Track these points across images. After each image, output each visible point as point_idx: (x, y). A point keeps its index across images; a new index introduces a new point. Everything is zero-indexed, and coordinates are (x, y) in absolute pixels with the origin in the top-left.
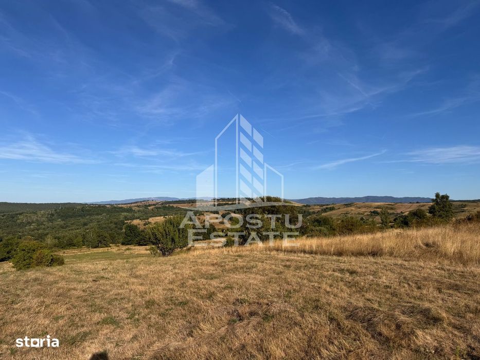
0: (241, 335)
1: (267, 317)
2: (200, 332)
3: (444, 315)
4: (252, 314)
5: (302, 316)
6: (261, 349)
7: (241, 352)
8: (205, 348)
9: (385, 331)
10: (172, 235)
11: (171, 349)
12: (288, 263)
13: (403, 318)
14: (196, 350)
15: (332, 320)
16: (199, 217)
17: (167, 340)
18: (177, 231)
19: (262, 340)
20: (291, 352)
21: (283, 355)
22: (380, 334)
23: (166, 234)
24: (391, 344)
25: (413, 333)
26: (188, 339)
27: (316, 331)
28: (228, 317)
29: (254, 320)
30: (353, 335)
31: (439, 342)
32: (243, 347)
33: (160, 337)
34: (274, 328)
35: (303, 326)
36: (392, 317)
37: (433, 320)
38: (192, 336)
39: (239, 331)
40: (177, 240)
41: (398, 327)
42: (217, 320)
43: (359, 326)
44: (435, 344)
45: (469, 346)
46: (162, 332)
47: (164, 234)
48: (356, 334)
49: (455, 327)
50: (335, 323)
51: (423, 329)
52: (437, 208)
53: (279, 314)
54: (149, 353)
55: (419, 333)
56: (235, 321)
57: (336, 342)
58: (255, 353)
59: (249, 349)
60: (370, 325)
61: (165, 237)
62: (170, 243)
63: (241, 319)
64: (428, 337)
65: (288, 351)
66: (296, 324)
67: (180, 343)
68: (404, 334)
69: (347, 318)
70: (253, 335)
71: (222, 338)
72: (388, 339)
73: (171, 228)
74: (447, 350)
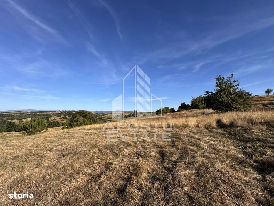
0: (63, 162)
1: (75, 154)
2: (42, 165)
3: (132, 143)
4: (69, 154)
5: (89, 151)
6: (71, 166)
7: (62, 169)
8: (44, 171)
9: (115, 151)
10: (35, 126)
11: (25, 176)
12: (87, 133)
13: (121, 146)
14: (39, 173)
15: (99, 150)
16: (51, 118)
17: (23, 173)
18: (38, 124)
19: (72, 163)
20: (83, 165)
21: (80, 166)
22: (114, 152)
23: (32, 126)
24: (117, 155)
25: (123, 150)
26: (35, 169)
27: (93, 155)
28: (58, 156)
29: (70, 156)
30: (106, 154)
31: (130, 152)
32: (63, 167)
33: (18, 172)
34: (78, 157)
35: (89, 154)
36: (118, 146)
37: (129, 145)
38: (38, 168)
39: (62, 161)
40: (37, 128)
41: (120, 149)
42: (53, 158)
43: (108, 151)
44: (129, 152)
45: (137, 151)
46: (20, 169)
47: (30, 126)
48: (107, 154)
49: (134, 147)
50: (100, 152)
51: (126, 148)
53: (81, 152)
54: (10, 181)
55: (125, 150)
56: (61, 158)
57: (100, 158)
58: (68, 168)
59: (65, 167)
60: (111, 150)
62: (33, 130)
63: (64, 156)
64: (127, 151)
65: (82, 164)
66: (86, 154)
67: (31, 172)
68: (121, 151)
69: (105, 149)
70: (68, 161)
71: (54, 166)
72: (116, 153)
73: (35, 123)
74: (132, 153)
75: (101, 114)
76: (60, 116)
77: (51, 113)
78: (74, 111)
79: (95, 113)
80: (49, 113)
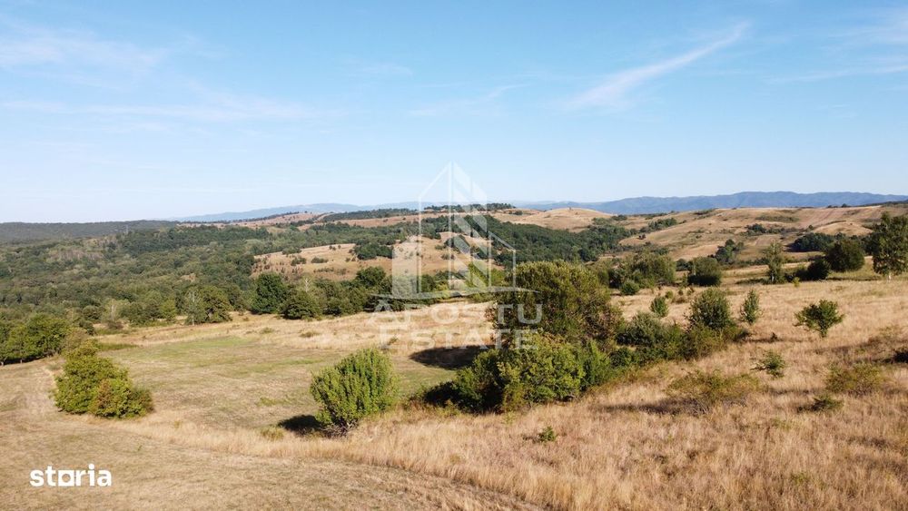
10: (357, 392)
18: (367, 384)
23: (347, 393)
40: (367, 401)
47: (343, 394)
61: (345, 399)
75: (641, 223)
79: (607, 216)
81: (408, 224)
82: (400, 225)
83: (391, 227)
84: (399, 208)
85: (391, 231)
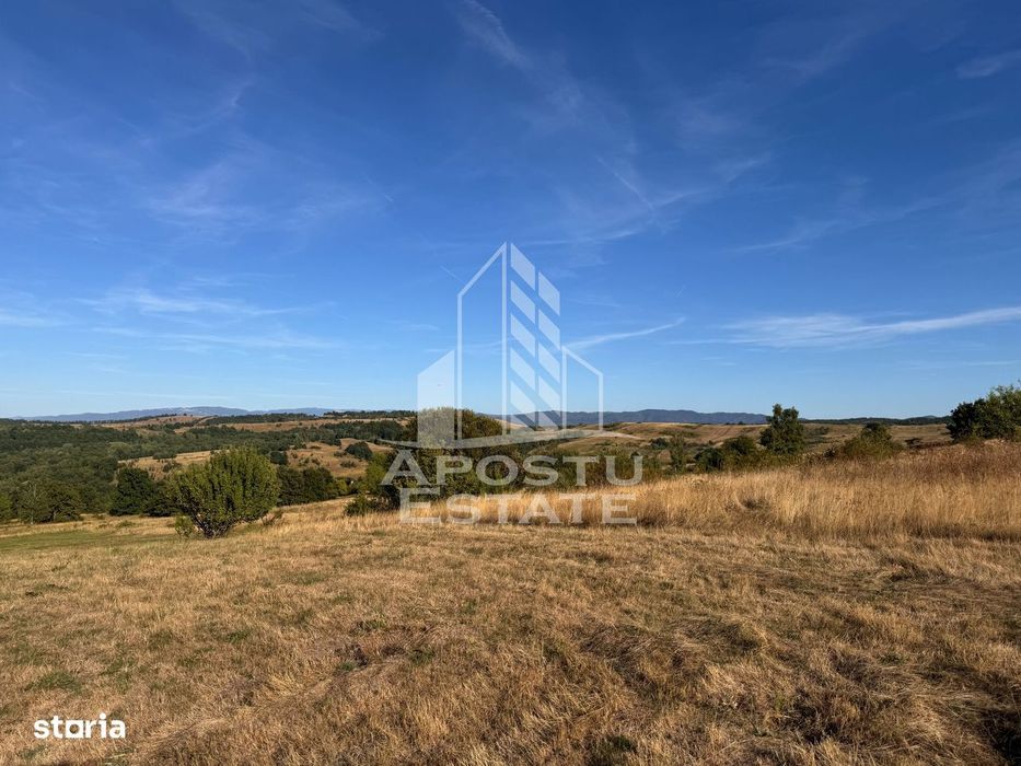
0: (360, 694)
1: (419, 656)
2: (269, 694)
3: (763, 635)
4: (389, 651)
5: (494, 650)
6: (400, 721)
7: (355, 730)
8: (278, 728)
9: (650, 670)
10: (227, 490)
11: (200, 734)
12: (478, 545)
13: (687, 644)
14: (257, 733)
15: (550, 653)
16: (295, 452)
17: (191, 715)
18: (240, 482)
19: (403, 704)
20: (461, 723)
21: (445, 729)
22: (641, 677)
23: (214, 490)
24: (661, 695)
25: (702, 672)
26: (240, 711)
27: (516, 679)
28: (336, 660)
29: (392, 664)
30: (589, 683)
31: (748, 687)
32: (362, 719)
33: (175, 709)
34: (432, 677)
35: (492, 669)
36: (666, 643)
37: (740, 645)
38: (250, 704)
39: (355, 688)
40: (238, 502)
41: (677, 662)
42: (311, 667)
43: (604, 665)
44: (741, 690)
45: (799, 690)
46: (181, 698)
47: (209, 490)
48: (596, 680)
49: (781, 657)
50: (557, 661)
51: (722, 663)
52: (775, 433)
53: (446, 647)
54: (148, 747)
55: (714, 670)
56: (349, 668)
57: (554, 698)
58: (386, 730)
59: (375, 724)
60: (624, 659)
61: (211, 496)
62: (222, 510)
63: (363, 661)
64: (729, 679)
65: (455, 721)
66: (478, 666)
67: (222, 720)
68: (687, 674)
69: (583, 649)
70: (387, 692)
71: (319, 705)
72: (654, 686)
73: (226, 476)
74: (761, 700)
76: (339, 444)
77: (296, 422)
78: (402, 412)
80: (286, 426)
81: (305, 429)
82: (297, 430)
83: (286, 432)
84: (295, 413)
85: (284, 436)
